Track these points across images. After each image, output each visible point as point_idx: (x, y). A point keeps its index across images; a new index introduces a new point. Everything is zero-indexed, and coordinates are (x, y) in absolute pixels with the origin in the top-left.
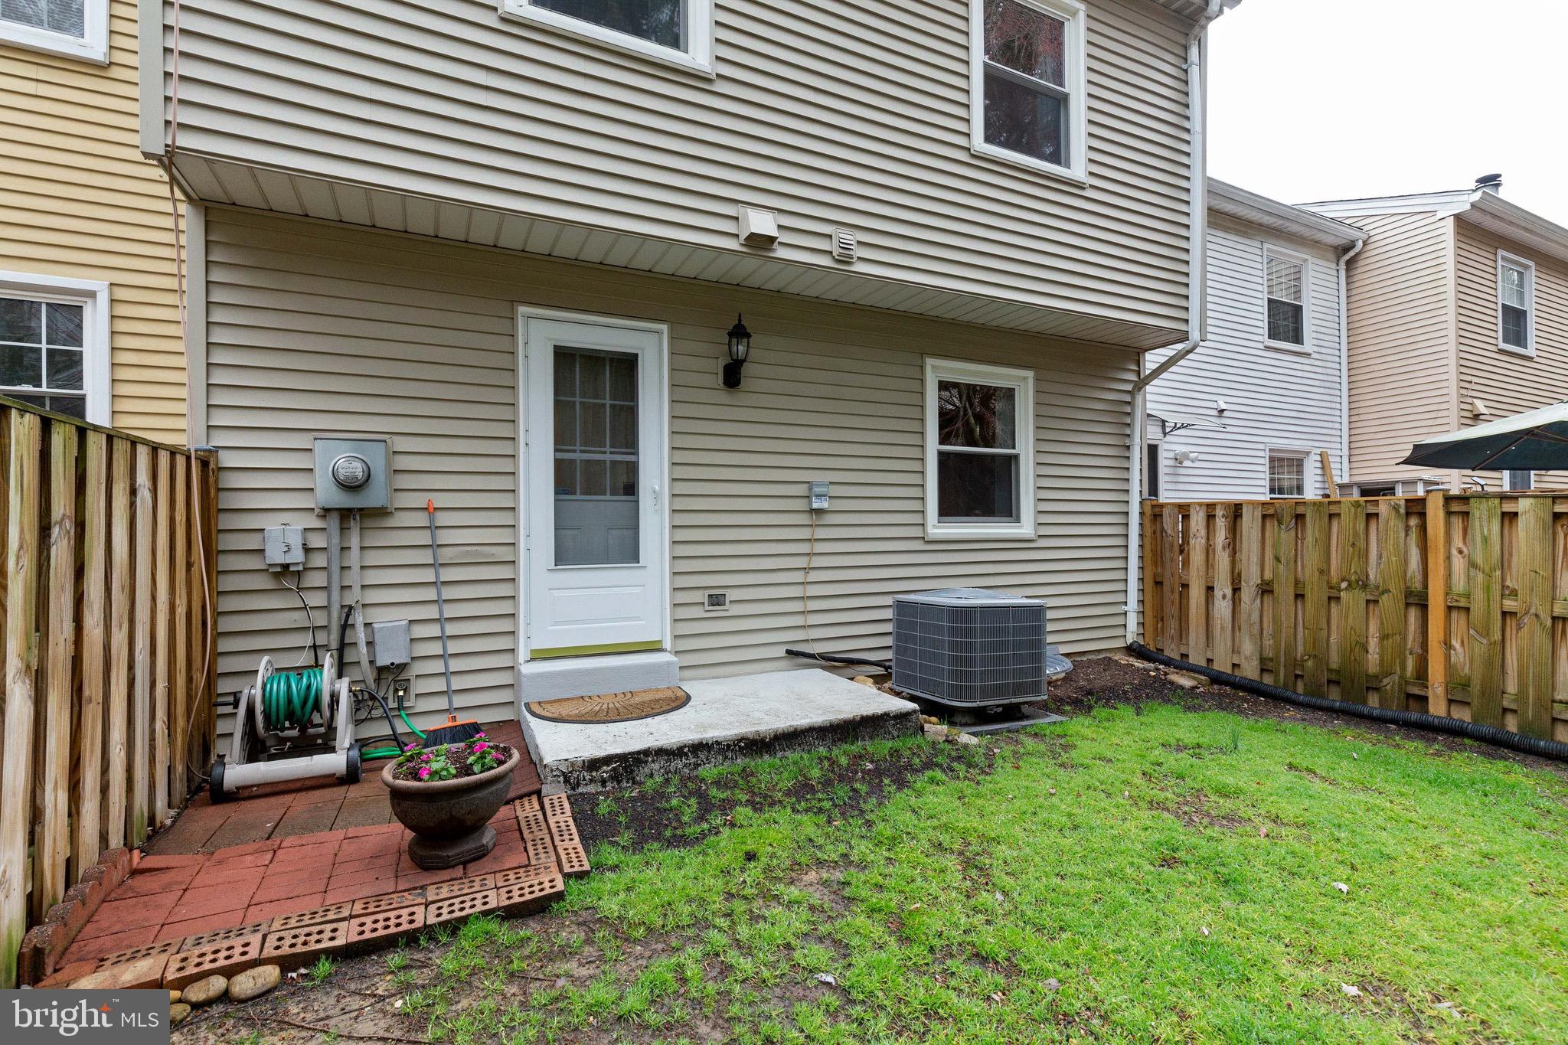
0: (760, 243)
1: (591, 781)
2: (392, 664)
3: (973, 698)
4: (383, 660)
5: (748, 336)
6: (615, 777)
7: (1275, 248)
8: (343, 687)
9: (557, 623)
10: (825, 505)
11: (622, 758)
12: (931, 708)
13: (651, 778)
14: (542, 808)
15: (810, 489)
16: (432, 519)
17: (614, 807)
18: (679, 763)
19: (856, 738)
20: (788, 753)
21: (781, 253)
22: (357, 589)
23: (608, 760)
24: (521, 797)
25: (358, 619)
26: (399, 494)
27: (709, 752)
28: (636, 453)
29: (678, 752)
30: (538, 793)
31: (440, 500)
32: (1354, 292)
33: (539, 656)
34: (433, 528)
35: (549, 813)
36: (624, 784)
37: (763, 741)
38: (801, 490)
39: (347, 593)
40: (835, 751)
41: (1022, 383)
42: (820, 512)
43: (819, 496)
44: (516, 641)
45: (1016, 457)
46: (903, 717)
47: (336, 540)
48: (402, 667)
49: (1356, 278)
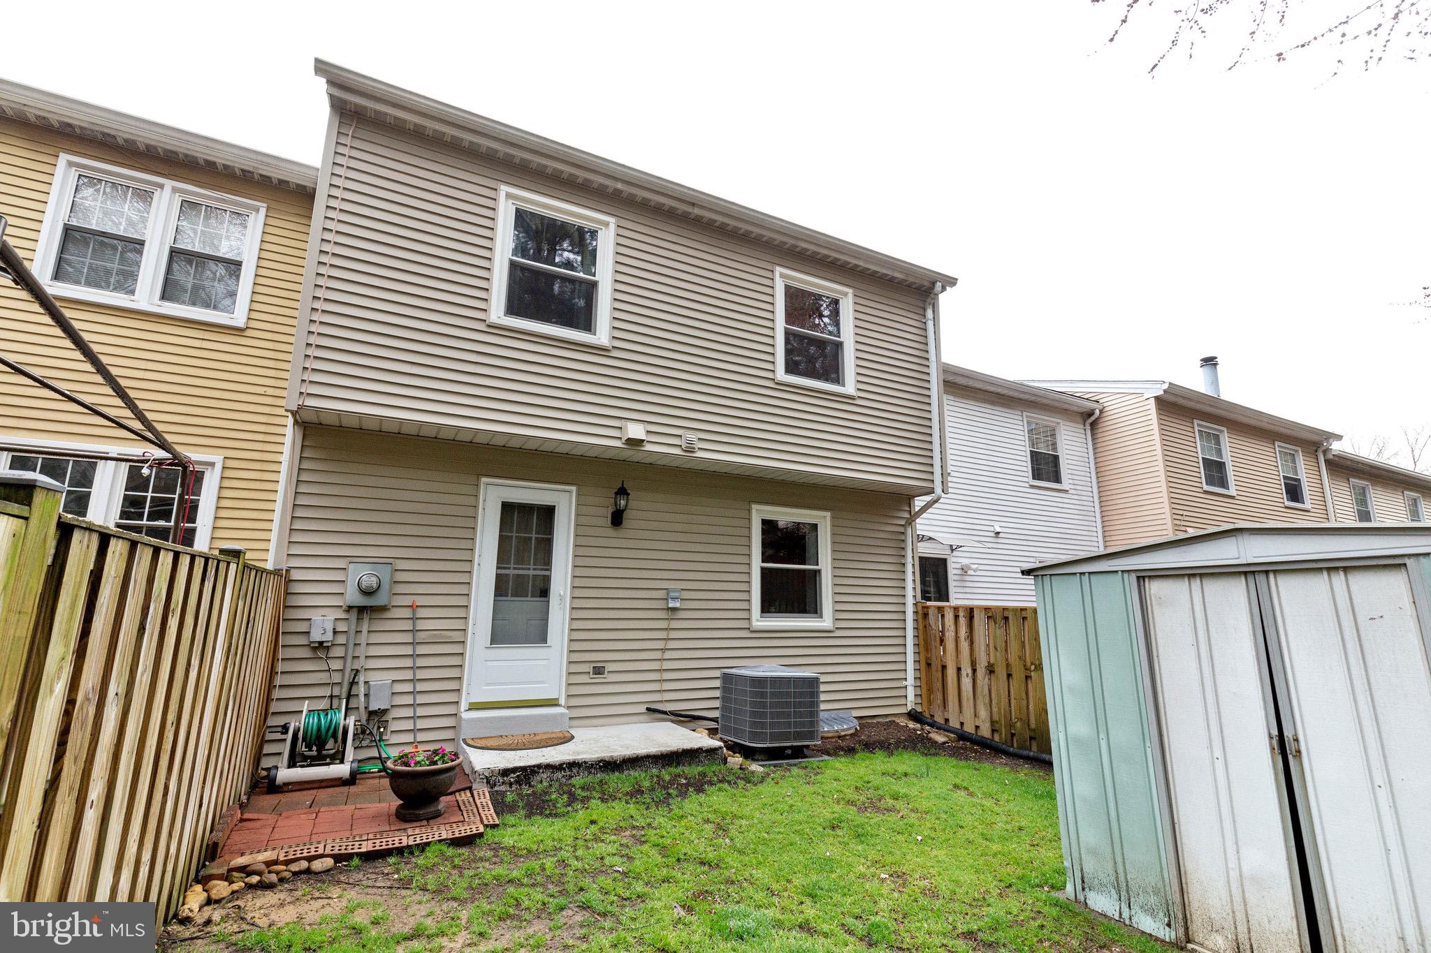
0: (634, 443)
1: (503, 783)
2: (379, 709)
3: (764, 741)
4: (374, 706)
5: (628, 494)
6: (518, 782)
7: (1032, 415)
8: (351, 721)
9: (488, 684)
10: (678, 605)
11: (523, 769)
12: (734, 748)
13: (541, 782)
14: (473, 796)
15: (668, 594)
16: (414, 613)
17: (516, 798)
18: (559, 775)
19: (678, 764)
20: (632, 773)
21: (648, 447)
22: (362, 659)
23: (514, 770)
24: (459, 791)
25: (361, 678)
26: (394, 596)
27: (579, 768)
28: (550, 570)
29: (559, 767)
30: (470, 789)
31: (420, 601)
32: (1099, 445)
33: (474, 707)
34: (414, 619)
35: (476, 797)
36: (524, 786)
37: (615, 762)
38: (661, 594)
39: (356, 661)
40: (663, 772)
41: (823, 520)
42: (674, 609)
43: (673, 599)
44: (460, 696)
45: (819, 571)
46: (712, 751)
47: (353, 627)
48: (385, 711)
49: (1099, 436)
